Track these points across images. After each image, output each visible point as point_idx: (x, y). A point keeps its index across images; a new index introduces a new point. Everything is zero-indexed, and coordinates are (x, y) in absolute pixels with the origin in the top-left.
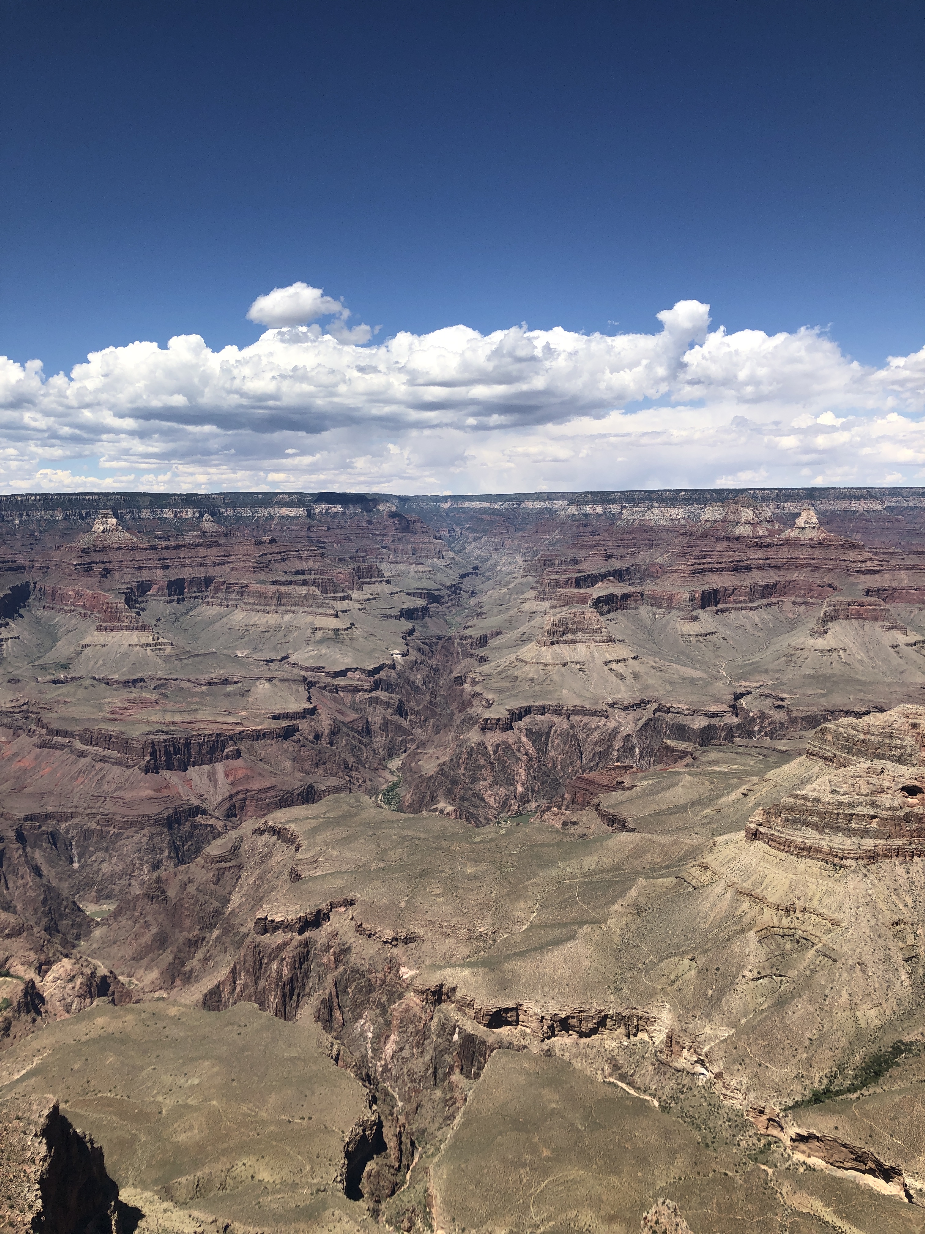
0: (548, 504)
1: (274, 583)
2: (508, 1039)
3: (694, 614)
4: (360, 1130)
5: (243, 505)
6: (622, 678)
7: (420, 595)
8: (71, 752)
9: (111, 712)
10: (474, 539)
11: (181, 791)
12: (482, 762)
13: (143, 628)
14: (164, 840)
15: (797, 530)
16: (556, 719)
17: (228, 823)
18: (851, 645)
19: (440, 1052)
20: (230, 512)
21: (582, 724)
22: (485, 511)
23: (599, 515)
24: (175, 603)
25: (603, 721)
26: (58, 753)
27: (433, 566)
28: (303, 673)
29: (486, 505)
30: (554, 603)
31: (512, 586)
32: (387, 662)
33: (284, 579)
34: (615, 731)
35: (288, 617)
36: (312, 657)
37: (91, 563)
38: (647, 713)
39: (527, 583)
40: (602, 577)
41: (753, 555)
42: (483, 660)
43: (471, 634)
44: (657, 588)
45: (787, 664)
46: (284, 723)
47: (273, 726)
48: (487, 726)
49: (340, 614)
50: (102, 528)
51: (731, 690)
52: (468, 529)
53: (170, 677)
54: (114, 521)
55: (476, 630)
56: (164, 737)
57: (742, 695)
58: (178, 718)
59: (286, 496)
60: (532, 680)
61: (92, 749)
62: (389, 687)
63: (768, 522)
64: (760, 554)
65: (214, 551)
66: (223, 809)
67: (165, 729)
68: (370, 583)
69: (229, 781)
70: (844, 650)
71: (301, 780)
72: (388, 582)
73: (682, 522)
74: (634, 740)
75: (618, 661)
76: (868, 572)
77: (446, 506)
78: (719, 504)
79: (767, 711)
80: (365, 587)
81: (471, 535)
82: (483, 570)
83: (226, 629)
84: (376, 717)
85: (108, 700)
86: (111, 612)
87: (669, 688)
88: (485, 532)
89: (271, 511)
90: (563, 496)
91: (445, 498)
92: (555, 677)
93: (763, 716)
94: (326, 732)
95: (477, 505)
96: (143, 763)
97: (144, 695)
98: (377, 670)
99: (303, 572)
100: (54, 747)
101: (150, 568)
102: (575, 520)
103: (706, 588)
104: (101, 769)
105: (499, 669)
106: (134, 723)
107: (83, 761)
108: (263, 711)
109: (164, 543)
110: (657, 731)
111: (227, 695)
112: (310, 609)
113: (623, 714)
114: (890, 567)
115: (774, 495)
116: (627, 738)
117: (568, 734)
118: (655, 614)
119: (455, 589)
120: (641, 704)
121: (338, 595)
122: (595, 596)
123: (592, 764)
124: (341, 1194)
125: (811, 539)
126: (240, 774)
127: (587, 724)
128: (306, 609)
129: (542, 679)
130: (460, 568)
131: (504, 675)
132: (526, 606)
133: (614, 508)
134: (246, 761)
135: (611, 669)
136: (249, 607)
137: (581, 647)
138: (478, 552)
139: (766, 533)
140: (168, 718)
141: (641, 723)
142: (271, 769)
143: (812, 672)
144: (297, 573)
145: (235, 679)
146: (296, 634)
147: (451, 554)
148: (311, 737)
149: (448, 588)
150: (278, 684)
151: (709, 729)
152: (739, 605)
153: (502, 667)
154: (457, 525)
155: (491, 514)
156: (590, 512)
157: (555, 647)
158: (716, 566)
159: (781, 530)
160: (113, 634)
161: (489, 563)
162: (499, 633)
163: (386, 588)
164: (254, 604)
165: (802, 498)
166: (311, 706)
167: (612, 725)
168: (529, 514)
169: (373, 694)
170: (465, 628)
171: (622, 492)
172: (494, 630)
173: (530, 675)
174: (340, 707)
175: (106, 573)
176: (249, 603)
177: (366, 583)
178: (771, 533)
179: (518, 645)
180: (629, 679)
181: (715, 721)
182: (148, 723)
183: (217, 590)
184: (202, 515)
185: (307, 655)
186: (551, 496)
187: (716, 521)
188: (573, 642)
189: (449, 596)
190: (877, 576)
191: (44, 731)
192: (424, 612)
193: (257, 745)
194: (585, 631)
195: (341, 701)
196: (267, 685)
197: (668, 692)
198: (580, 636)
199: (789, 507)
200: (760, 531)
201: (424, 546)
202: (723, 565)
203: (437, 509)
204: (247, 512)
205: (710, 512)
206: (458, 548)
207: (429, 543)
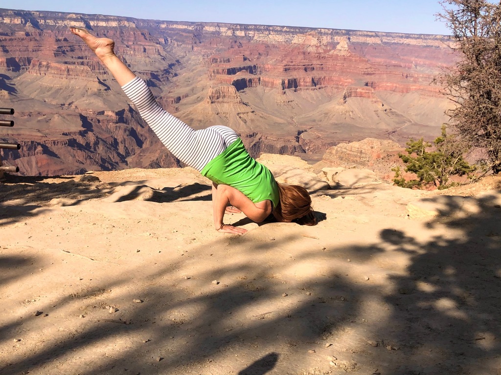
0: (217, 29)
1: (66, 63)
3: (284, 91)
5: (50, 18)
6: (245, 122)
10: (178, 45)
15: (337, 51)
18: (356, 110)
20: (42, 22)
22: (184, 30)
23: (243, 36)
24: (11, 71)
28: (80, 112)
29: (184, 27)
30: (216, 81)
31: (195, 72)
32: (126, 108)
33: (71, 61)
35: (73, 82)
38: (256, 139)
39: (203, 71)
40: (240, 69)
41: (315, 62)
42: (177, 109)
43: (172, 96)
45: (325, 117)
46: (68, 137)
47: (62, 139)
51: (297, 129)
52: (175, 40)
57: (302, 132)
59: (74, 15)
60: (200, 121)
62: (126, 122)
63: (325, 46)
64: (319, 62)
69: (39, 166)
70: (352, 112)
71: (77, 167)
73: (283, 43)
75: (244, 113)
76: (368, 74)
77: (163, 26)
78: (302, 35)
79: (312, 140)
81: (176, 43)
82: (181, 62)
83: (39, 87)
84: (119, 136)
87: (268, 127)
88: (183, 42)
89: (66, 22)
90: (225, 25)
91: (163, 22)
92: (212, 120)
93: (311, 142)
94: (92, 143)
95: (181, 27)
98: (121, 112)
99: (82, 58)
102: (231, 39)
103: (290, 78)
105: (184, 115)
108: (57, 131)
110: (260, 148)
111: (38, 121)
112: (85, 78)
114: (379, 72)
115: (330, 32)
118: (265, 90)
119: (166, 72)
120: (253, 135)
122: (235, 79)
125: (344, 56)
128: (83, 78)
130: (169, 61)
131: (186, 118)
133: (251, 33)
135: (240, 117)
136: (52, 75)
137: (226, 105)
138: (179, 53)
139: (322, 51)
141: (252, 144)
143: (336, 122)
144: (79, 58)
145: (44, 114)
146: (76, 91)
149: (162, 71)
152: (306, 88)
153: (186, 114)
154: (169, 37)
155: (187, 32)
156: (239, 34)
157: (213, 104)
158: (296, 67)
159: (330, 50)
161: (185, 59)
162: (187, 96)
164: (55, 73)
165: (344, 34)
166: (84, 129)
168: (207, 33)
169: (118, 124)
170: (169, 92)
171: (255, 25)
172: (184, 95)
173: (200, 118)
174: (100, 132)
176: (52, 73)
178: (326, 51)
179: (196, 103)
180: (249, 122)
183: (34, 66)
184: (26, 23)
185: (83, 102)
186: (218, 25)
187: (299, 44)
188: (223, 102)
189: (163, 75)
190: (372, 76)
193: (55, 148)
194: (229, 97)
195: (100, 128)
197: (267, 129)
198: (226, 99)
199: (337, 38)
200: (320, 50)
201: (150, 47)
202: (300, 66)
203: (158, 28)
204: (51, 22)
205: (297, 40)
206: (169, 50)
207: (153, 46)
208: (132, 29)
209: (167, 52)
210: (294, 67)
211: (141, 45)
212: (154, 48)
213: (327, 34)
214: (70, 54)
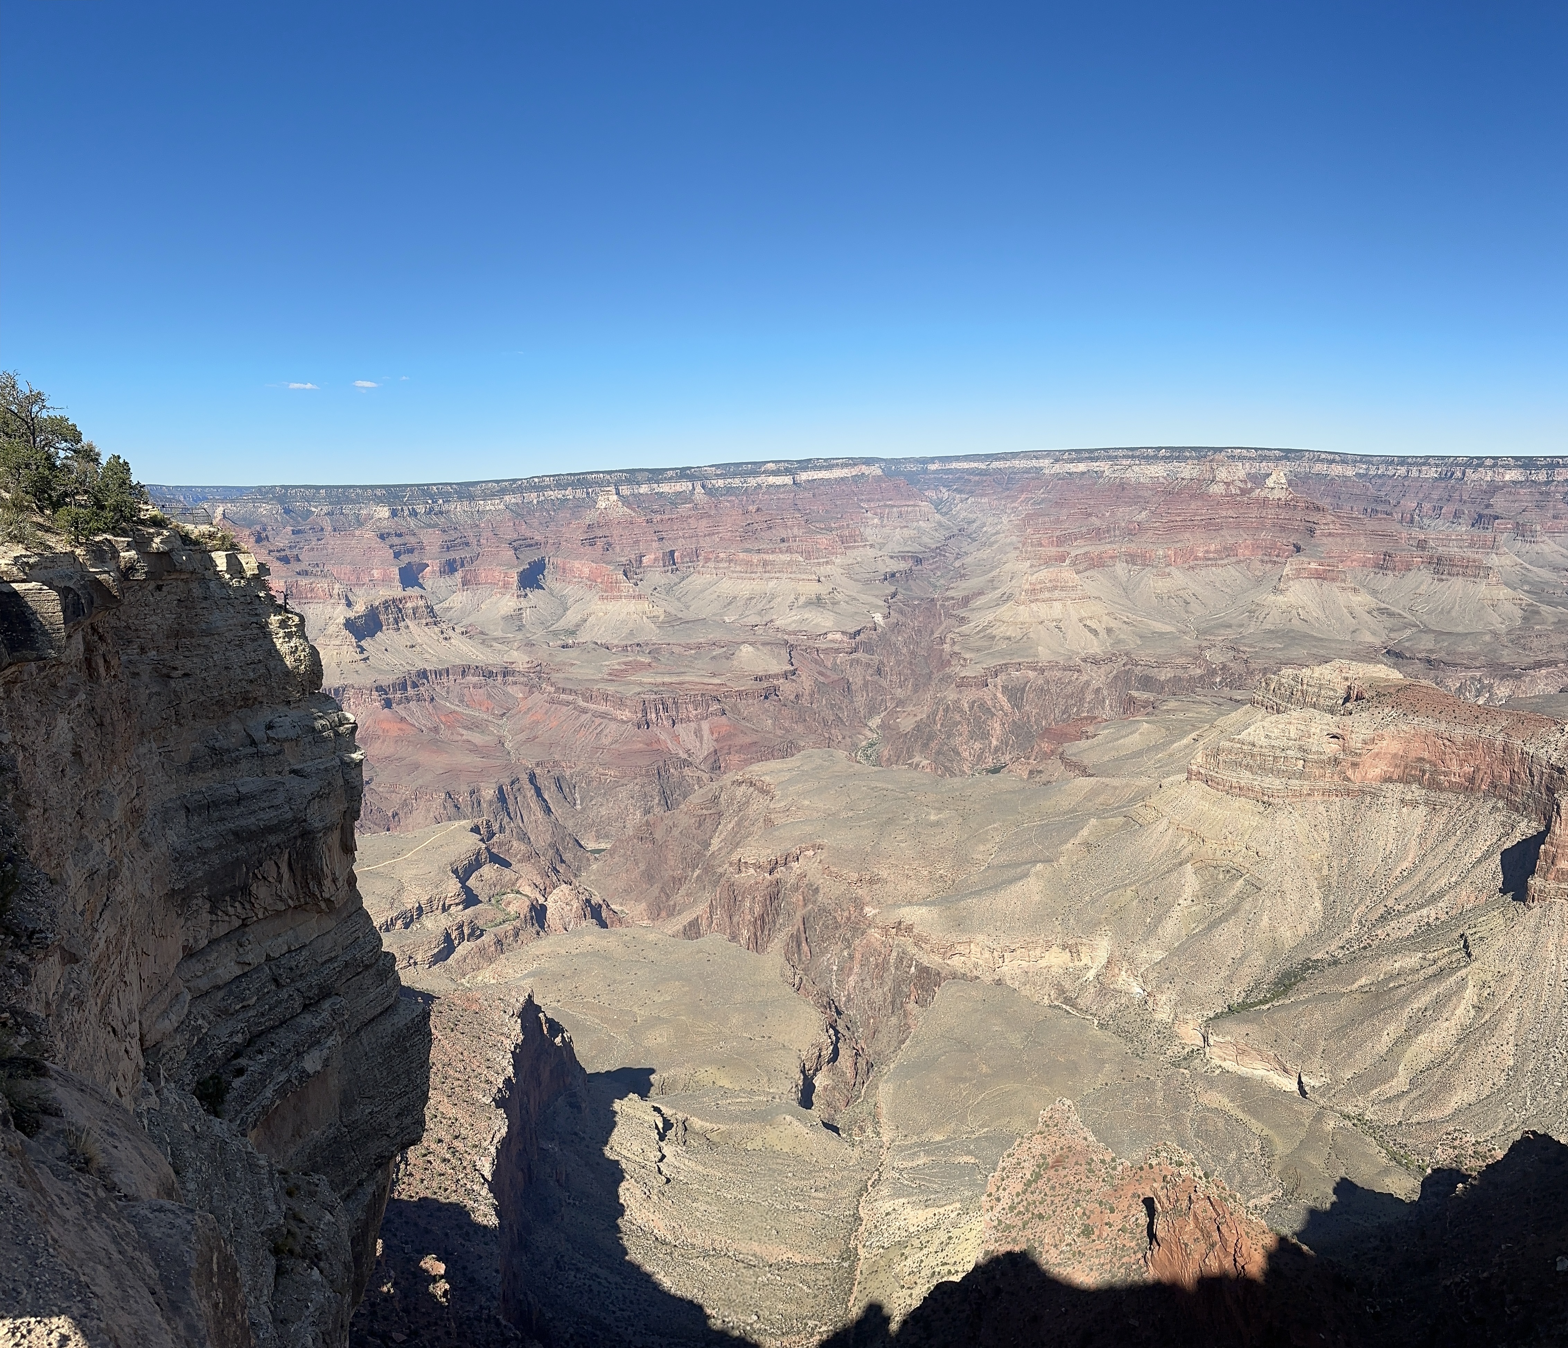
0: (1034, 463)
1: (759, 551)
2: (962, 971)
3: (1167, 570)
4: (816, 1050)
5: (733, 476)
6: (1096, 634)
7: (903, 558)
8: (575, 709)
9: (610, 674)
10: (962, 501)
11: (670, 745)
12: (958, 717)
13: (640, 597)
14: (654, 790)
15: (1267, 491)
16: (1031, 674)
17: (713, 776)
18: (1310, 603)
19: (898, 984)
20: (720, 484)
21: (1056, 679)
22: (972, 472)
23: (1083, 473)
24: (669, 574)
25: (1076, 675)
26: (565, 709)
27: (918, 529)
28: (786, 637)
29: (972, 465)
30: (1035, 562)
31: (996, 546)
32: (869, 625)
33: (769, 547)
34: (1087, 683)
35: (772, 584)
36: (794, 621)
37: (595, 537)
38: (1117, 667)
39: (1011, 544)
40: (1081, 535)
41: (1224, 514)
42: (963, 620)
43: (955, 595)
44: (1133, 545)
45: (1250, 618)
46: (765, 684)
47: (754, 687)
48: (963, 684)
49: (822, 579)
50: (604, 505)
51: (1197, 644)
52: (955, 490)
53: (663, 642)
54: (615, 497)
55: (960, 589)
56: (654, 697)
57: (1208, 648)
58: (667, 679)
59: (773, 465)
60: (1009, 638)
61: (592, 706)
62: (869, 648)
63: (1242, 482)
64: (1231, 513)
65: (704, 522)
66: (709, 762)
67: (655, 689)
68: (854, 547)
69: (714, 737)
71: (780, 737)
72: (872, 546)
73: (1161, 480)
74: (1105, 693)
75: (1090, 619)
76: (1329, 535)
78: (1196, 462)
79: (1228, 663)
80: (848, 552)
81: (958, 496)
82: (969, 531)
83: (714, 596)
84: (857, 677)
85: (607, 663)
86: (611, 583)
87: (1139, 642)
88: (971, 493)
89: (759, 480)
90: (1049, 454)
92: (1031, 635)
93: (1224, 667)
94: (807, 691)
95: (965, 465)
96: (635, 720)
97: (639, 658)
98: (858, 632)
99: (788, 540)
100: (560, 703)
101: (646, 541)
102: (1059, 479)
103: (1179, 545)
104: (599, 725)
105: (978, 629)
106: (629, 683)
107: (584, 717)
108: (746, 674)
109: (659, 517)
110: (1127, 684)
111: (714, 658)
112: (792, 576)
113: (1095, 668)
115: (1250, 455)
116: (1098, 691)
117: (1043, 688)
118: (1130, 571)
119: (939, 551)
120: (1110, 659)
121: (822, 560)
122: (1073, 554)
123: (1065, 716)
124: (795, 1104)
125: (1279, 499)
126: (724, 730)
127: (1060, 679)
128: (790, 575)
129: (1019, 638)
130: (946, 530)
131: (982, 634)
132: (1008, 567)
133: (1097, 466)
134: (729, 719)
135: (1085, 625)
136: (735, 575)
137: (1057, 605)
138: (963, 514)
139: (1238, 492)
140: (659, 680)
141: (1111, 676)
142: (753, 727)
143: (1273, 628)
145: (723, 644)
146: (780, 599)
147: (938, 516)
148: (792, 697)
149: (932, 551)
150: (760, 647)
151: (1177, 680)
152: (1210, 562)
153: (980, 627)
154: (944, 487)
155: (977, 475)
156: (1075, 470)
157: (1032, 605)
159: (1252, 490)
160: (613, 602)
161: (975, 525)
162: (981, 593)
163: (871, 553)
164: (741, 572)
165: (1276, 459)
166: (792, 668)
167: (1084, 678)
168: (1015, 473)
169: (854, 656)
170: (949, 589)
171: (1105, 450)
172: (976, 591)
173: (1008, 634)
174: (821, 669)
175: (608, 547)
176: (736, 572)
177: (849, 547)
178: (1244, 492)
179: (997, 605)
180: (1103, 634)
181: (1180, 673)
182: (641, 684)
183: (706, 561)
184: (694, 488)
185: (790, 620)
186: (1036, 456)
187: (1191, 479)
188: (1051, 600)
189: (933, 558)
191: (553, 689)
192: (908, 574)
193: (742, 704)
194: (1063, 589)
195: (821, 663)
196: (751, 649)
197: (1138, 646)
198: (1056, 594)
199: (1265, 467)
200: (1233, 490)
201: (910, 509)
202: (1196, 522)
203: (925, 471)
204: (737, 482)
205: (1187, 471)
206: (944, 510)
207: (914, 506)
208: (878, 479)
209: (941, 513)
210: (1184, 523)
211: (893, 506)
212: (917, 508)
213: (1244, 458)
214: (767, 534)
